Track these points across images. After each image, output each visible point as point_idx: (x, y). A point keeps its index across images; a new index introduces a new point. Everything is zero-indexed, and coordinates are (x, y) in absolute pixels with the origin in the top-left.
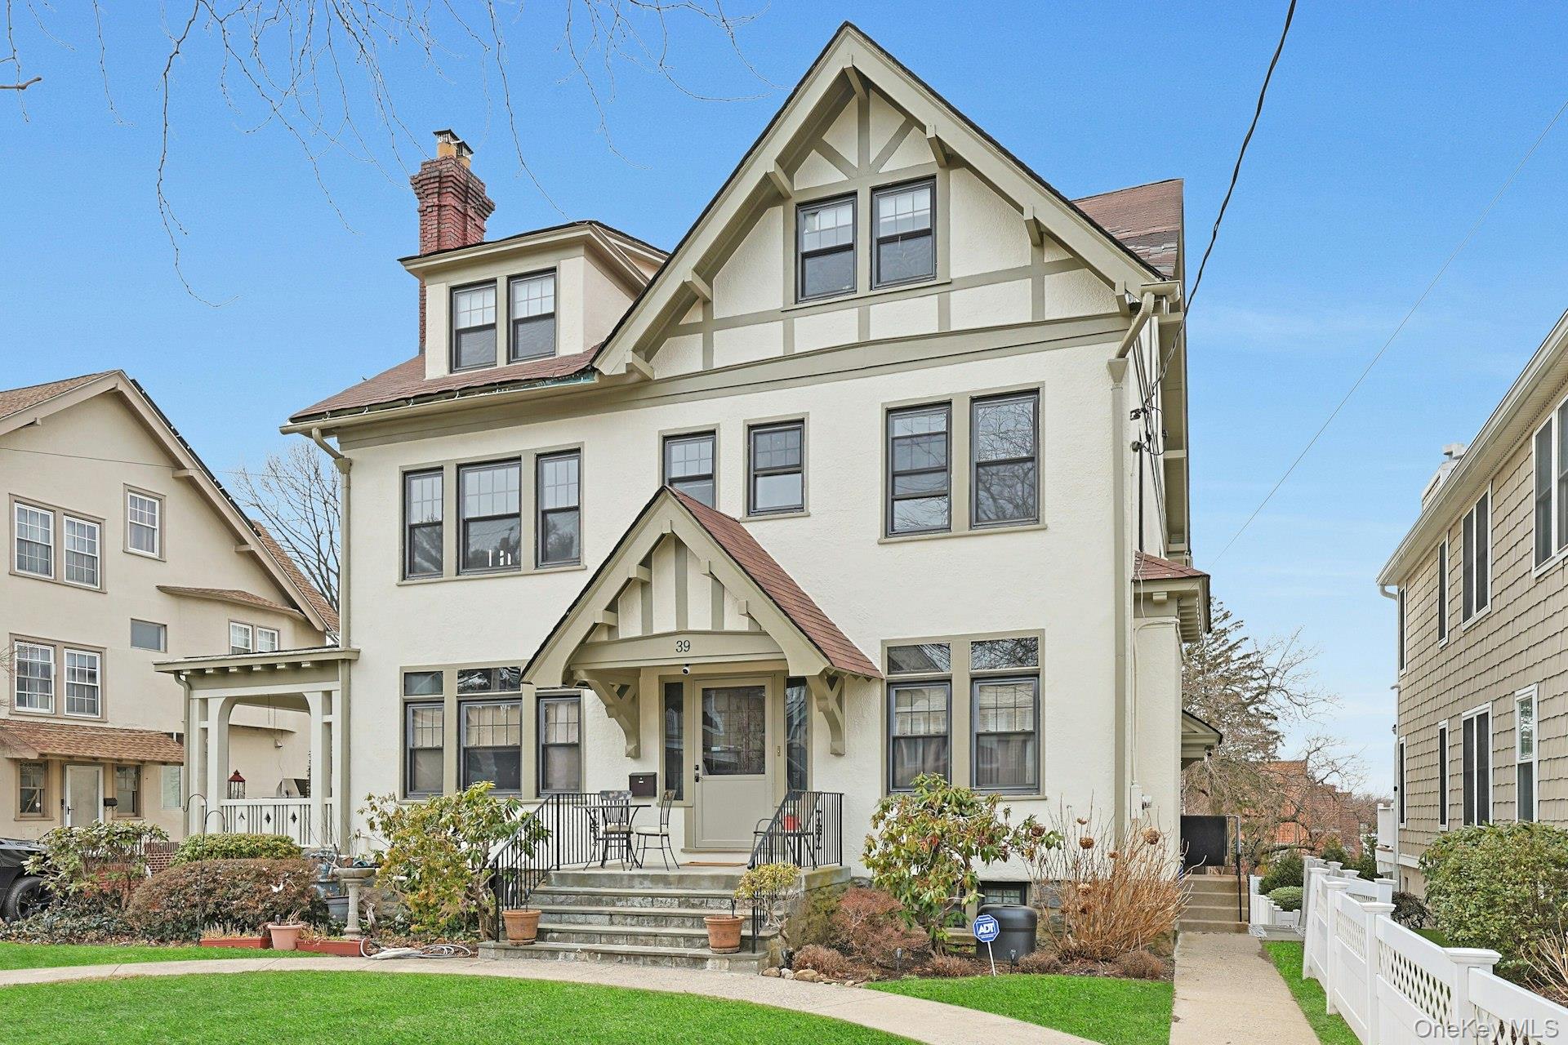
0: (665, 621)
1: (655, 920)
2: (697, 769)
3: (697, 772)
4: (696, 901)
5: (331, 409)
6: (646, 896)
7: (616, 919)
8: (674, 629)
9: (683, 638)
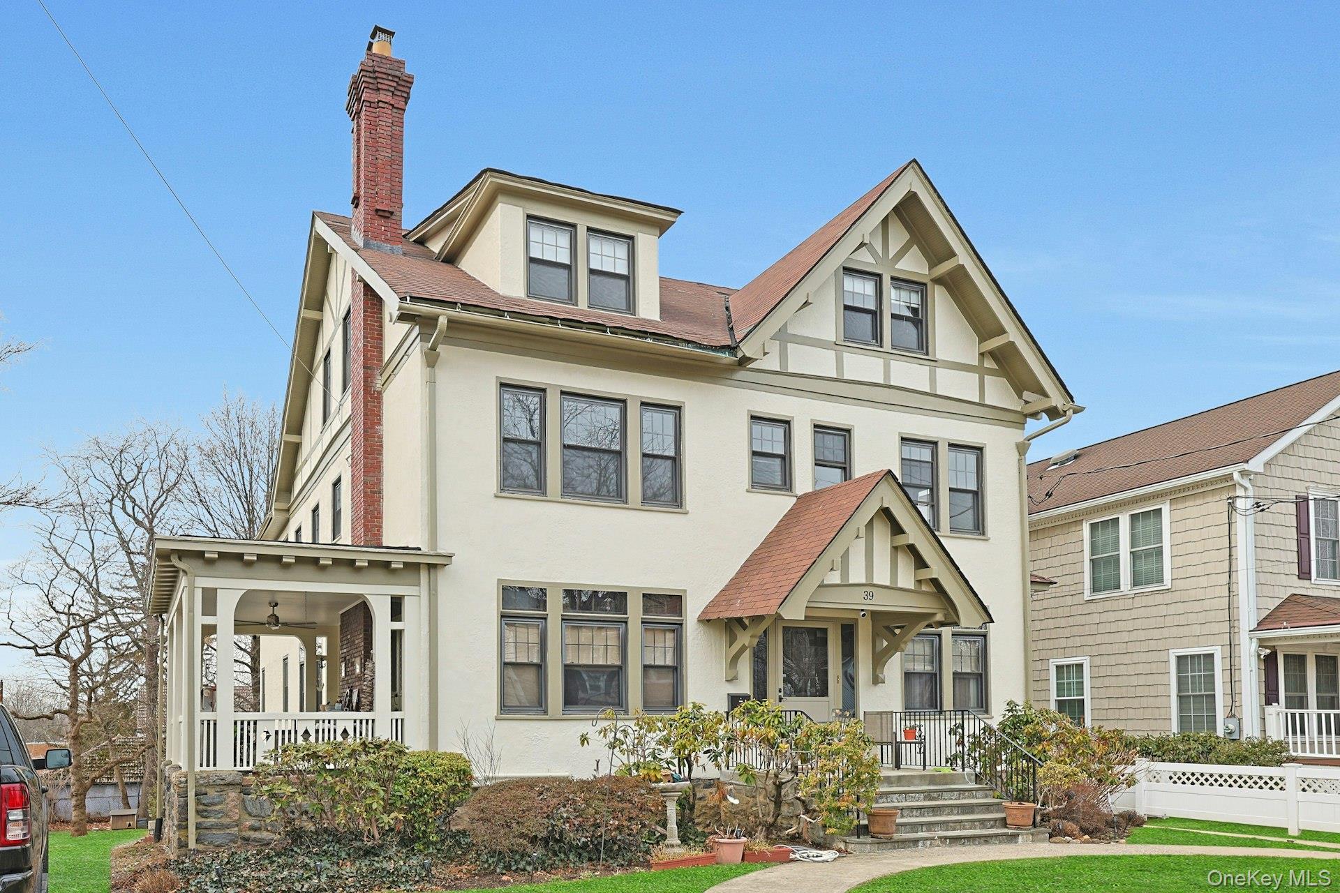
0: (857, 575)
1: (933, 811)
2: (780, 691)
3: (780, 694)
4: (935, 795)
5: (463, 302)
6: (900, 793)
7: (906, 812)
8: (864, 581)
9: (869, 589)
